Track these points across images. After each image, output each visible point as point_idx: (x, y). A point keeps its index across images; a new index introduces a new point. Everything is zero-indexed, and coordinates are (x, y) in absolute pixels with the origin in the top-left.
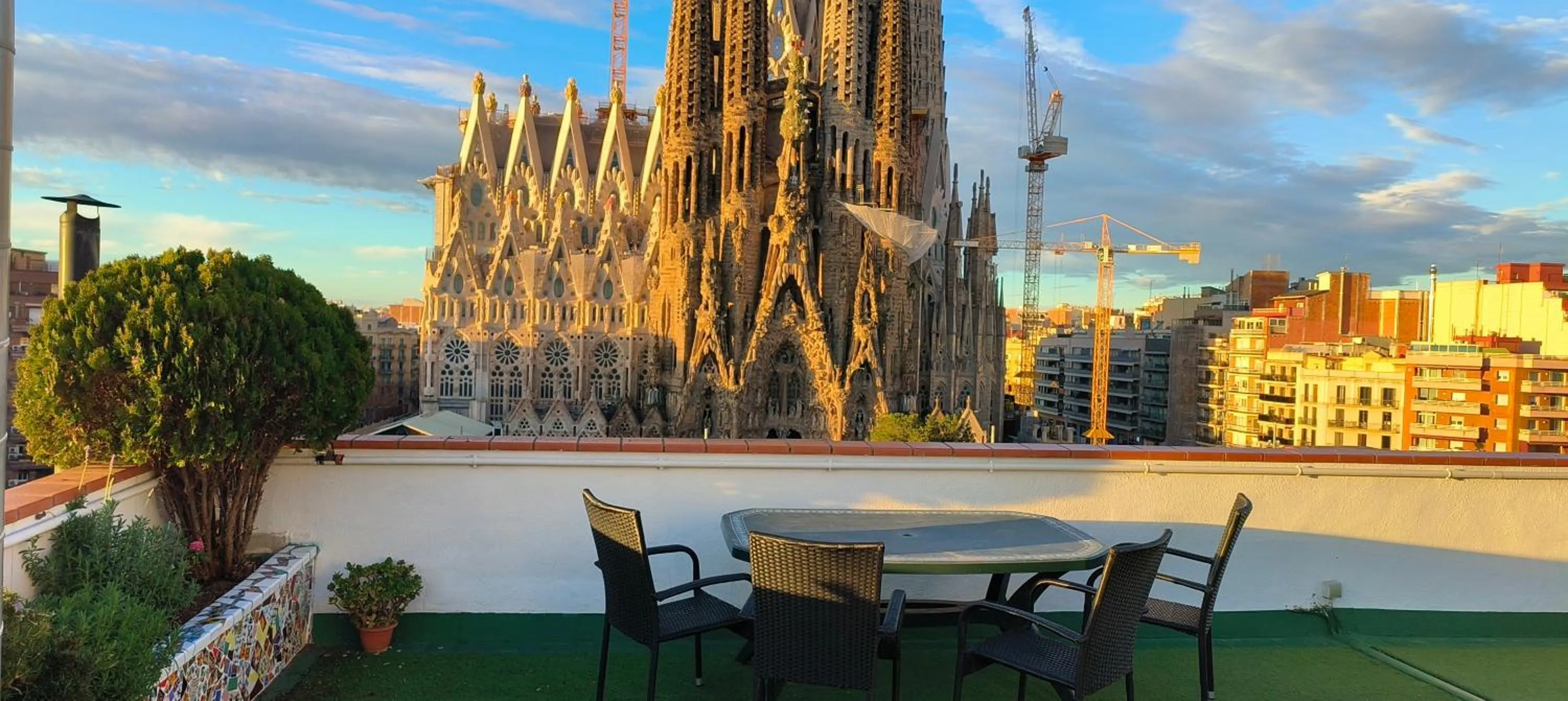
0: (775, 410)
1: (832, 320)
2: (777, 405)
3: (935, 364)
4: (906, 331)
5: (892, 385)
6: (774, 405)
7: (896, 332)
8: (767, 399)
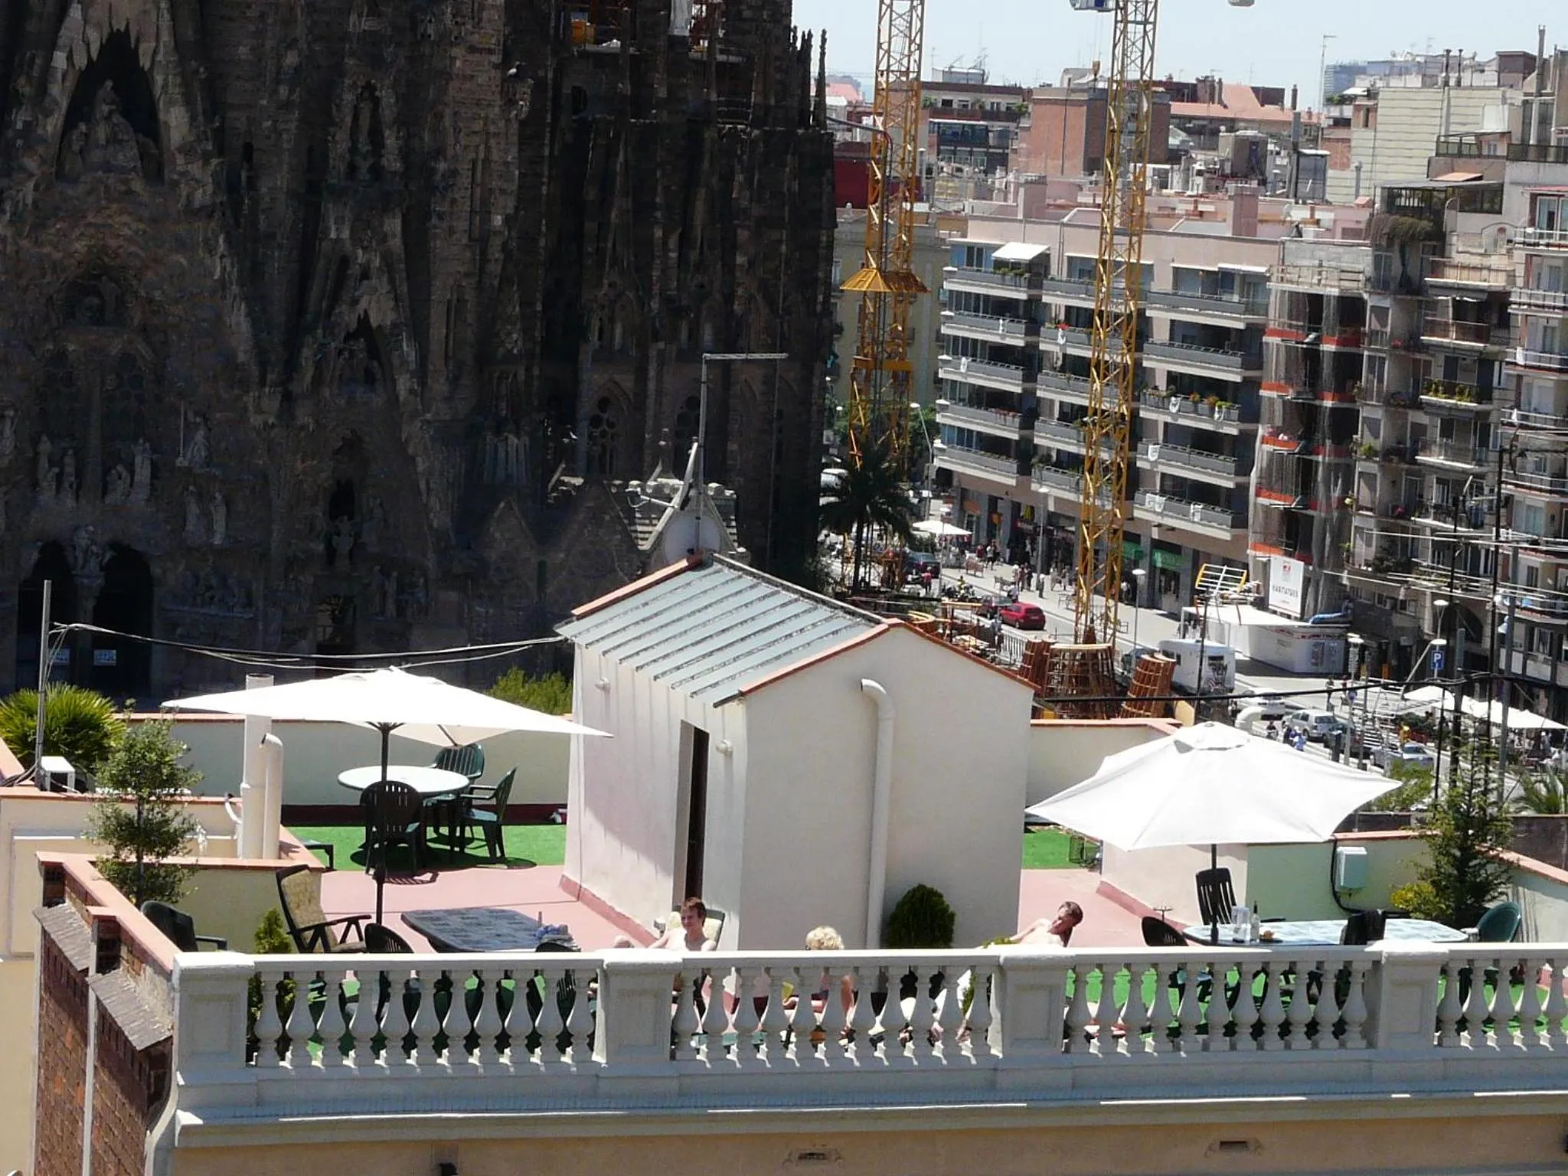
0: (59, 478)
1: (252, 183)
2: (69, 460)
3: (595, 325)
4: (498, 220)
5: (448, 399)
6: (55, 461)
7: (462, 225)
8: (35, 442)
